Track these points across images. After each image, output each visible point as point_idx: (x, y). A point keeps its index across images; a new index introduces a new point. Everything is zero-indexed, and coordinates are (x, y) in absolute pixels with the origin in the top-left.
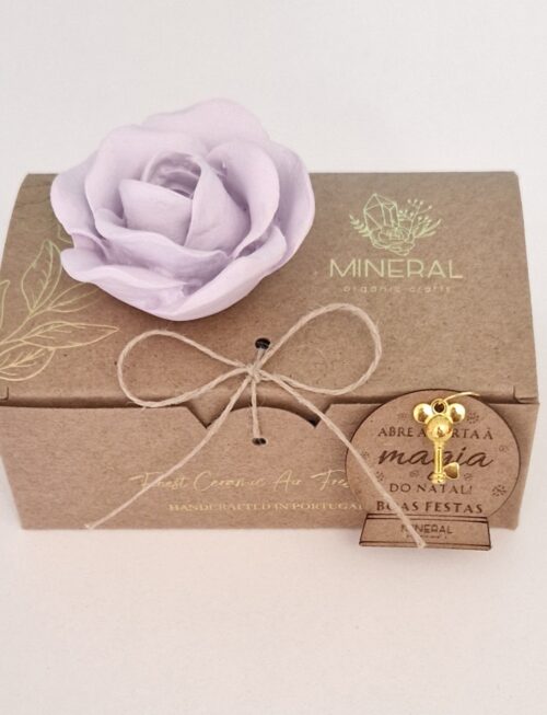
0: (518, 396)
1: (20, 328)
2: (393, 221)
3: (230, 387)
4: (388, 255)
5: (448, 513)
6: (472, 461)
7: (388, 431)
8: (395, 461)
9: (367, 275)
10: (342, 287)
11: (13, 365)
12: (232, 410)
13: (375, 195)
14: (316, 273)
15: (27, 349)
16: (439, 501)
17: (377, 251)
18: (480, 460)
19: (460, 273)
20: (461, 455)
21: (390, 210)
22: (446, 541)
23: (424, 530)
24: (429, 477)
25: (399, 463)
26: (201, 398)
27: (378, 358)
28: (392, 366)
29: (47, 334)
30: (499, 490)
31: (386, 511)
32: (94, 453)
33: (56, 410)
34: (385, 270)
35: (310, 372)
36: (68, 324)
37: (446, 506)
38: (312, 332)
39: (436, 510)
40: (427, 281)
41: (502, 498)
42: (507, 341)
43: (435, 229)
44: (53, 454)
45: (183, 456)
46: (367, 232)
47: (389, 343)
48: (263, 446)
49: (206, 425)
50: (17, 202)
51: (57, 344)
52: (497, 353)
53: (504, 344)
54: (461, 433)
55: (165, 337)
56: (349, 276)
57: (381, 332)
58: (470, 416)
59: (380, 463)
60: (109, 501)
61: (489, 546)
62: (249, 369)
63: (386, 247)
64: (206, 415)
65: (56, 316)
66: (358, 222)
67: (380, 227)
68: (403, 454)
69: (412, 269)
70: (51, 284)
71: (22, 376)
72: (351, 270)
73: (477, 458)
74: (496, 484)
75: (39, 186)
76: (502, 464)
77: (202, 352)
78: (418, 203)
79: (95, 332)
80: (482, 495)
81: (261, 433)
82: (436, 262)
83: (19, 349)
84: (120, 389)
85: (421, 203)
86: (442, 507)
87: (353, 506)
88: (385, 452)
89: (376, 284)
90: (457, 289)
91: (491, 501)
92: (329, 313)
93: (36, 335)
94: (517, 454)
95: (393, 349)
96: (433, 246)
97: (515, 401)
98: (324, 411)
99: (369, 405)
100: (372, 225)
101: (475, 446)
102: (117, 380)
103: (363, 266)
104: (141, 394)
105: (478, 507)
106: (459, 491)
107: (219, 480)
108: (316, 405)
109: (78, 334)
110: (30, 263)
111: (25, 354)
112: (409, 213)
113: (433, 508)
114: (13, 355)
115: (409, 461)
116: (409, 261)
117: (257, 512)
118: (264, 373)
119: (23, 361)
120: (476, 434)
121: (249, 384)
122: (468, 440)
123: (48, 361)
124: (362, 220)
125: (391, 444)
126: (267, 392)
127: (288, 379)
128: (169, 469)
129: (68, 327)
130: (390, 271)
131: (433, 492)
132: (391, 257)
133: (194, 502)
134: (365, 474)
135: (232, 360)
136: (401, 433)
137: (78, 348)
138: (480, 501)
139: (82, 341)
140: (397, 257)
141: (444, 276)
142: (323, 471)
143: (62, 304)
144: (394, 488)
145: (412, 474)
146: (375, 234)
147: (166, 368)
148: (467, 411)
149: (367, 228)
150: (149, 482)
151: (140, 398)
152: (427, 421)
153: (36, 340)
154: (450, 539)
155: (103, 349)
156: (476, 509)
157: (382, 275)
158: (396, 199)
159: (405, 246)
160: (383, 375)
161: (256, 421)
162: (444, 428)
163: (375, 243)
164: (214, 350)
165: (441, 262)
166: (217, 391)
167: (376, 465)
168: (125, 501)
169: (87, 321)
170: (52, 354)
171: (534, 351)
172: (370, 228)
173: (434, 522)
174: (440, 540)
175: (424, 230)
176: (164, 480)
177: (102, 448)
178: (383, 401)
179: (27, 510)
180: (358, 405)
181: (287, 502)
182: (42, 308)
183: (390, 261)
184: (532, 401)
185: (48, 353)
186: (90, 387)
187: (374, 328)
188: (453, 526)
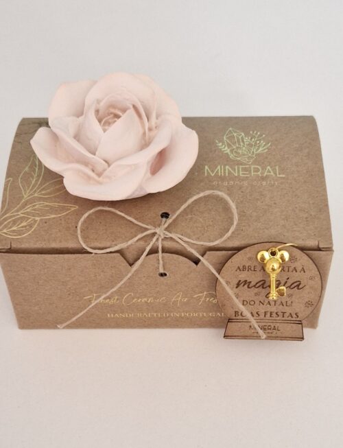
0: (321, 246)
1: (18, 206)
2: (242, 144)
3: (146, 241)
4: (239, 163)
5: (278, 318)
6: (293, 286)
7: (241, 268)
8: (246, 286)
9: (227, 175)
10: (213, 182)
11: (14, 228)
12: (147, 255)
13: (231, 129)
14: (196, 174)
15: (22, 219)
16: (272, 311)
17: (233, 161)
18: (298, 285)
19: (283, 174)
20: (286, 282)
21: (240, 137)
22: (277, 335)
23: (263, 328)
24: (267, 296)
25: (249, 287)
26: (128, 248)
27: (235, 223)
28: (244, 228)
29: (35, 210)
30: (309, 304)
31: (240, 317)
32: (63, 282)
33: (40, 255)
34: (238, 172)
35: (193, 232)
36: (48, 204)
37: (276, 313)
38: (194, 209)
39: (271, 316)
40: (263, 179)
41: (311, 309)
42: (313, 214)
43: (268, 148)
44: (38, 283)
45: (116, 284)
46: (227, 150)
47: (242, 215)
48: (166, 277)
49: (131, 265)
50: (16, 133)
51: (41, 216)
52: (307, 221)
53: (311, 215)
54: (286, 269)
55: (106, 211)
56: (216, 175)
57: (237, 208)
58: (292, 258)
59: (237, 287)
60: (71, 312)
61: (303, 338)
62: (157, 230)
63: (239, 159)
64: (131, 258)
65: (40, 199)
66: (221, 144)
67: (234, 147)
68: (250, 282)
69: (254, 171)
70: (37, 181)
71: (20, 235)
72: (217, 172)
73: (295, 284)
74: (307, 300)
75: (29, 124)
76: (311, 288)
77: (129, 221)
78: (257, 133)
79: (63, 209)
80: (298, 307)
81: (164, 269)
82: (269, 167)
83: (18, 219)
84: (79, 243)
85: (259, 133)
86: (274, 315)
87: (219, 314)
88: (240, 281)
89: (233, 180)
90: (282, 183)
91: (304, 311)
92: (205, 197)
93: (28, 210)
94: (320, 282)
95: (244, 218)
96: (267, 158)
97: (319, 249)
98: (203, 256)
99: (230, 252)
100: (229, 146)
101: (295, 277)
102: (77, 237)
103: (225, 170)
104: (92, 245)
105: (296, 314)
106: (285, 304)
107: (138, 298)
108: (197, 252)
109: (52, 210)
110: (24, 168)
111: (22, 222)
112: (251, 139)
113: (268, 315)
114: (14, 222)
115: (254, 286)
116: (252, 167)
117: (161, 318)
118: (167, 233)
119: (20, 226)
120: (295, 269)
121: (158, 239)
122: (290, 273)
123: (36, 226)
124: (223, 143)
125: (243, 276)
126: (168, 244)
127: (180, 236)
128: (107, 291)
129: (47, 205)
130: (241, 173)
131: (268, 305)
132: (241, 164)
133: (122, 313)
134: (228, 294)
135: (147, 225)
136: (249, 269)
137: (54, 218)
138: (298, 310)
139: (56, 214)
140: (245, 164)
141: (274, 175)
142: (201, 293)
143: (43, 192)
144: (245, 303)
145: (256, 294)
146: (232, 151)
147: (106, 230)
148: (290, 255)
149: (226, 148)
150: (96, 300)
151: (91, 248)
152: (265, 262)
153: (28, 213)
154: (279, 334)
155: (69, 219)
156: (295, 316)
157: (236, 175)
158: (243, 132)
159: (249, 158)
160: (238, 234)
161: (161, 262)
162: (276, 266)
163: (231, 156)
164: (136, 219)
165: (271, 167)
166: (138, 244)
167: (235, 289)
168: (81, 311)
169: (59, 202)
170: (38, 222)
171: (330, 220)
172: (228, 148)
173: (269, 324)
174: (273, 335)
175: (261, 149)
176: (105, 299)
177: (68, 279)
178: (238, 249)
179: (22, 317)
180: (224, 252)
181: (179, 312)
182: (32, 195)
183: (241, 167)
184: (329, 249)
185: (36, 221)
186: (61, 242)
187: (233, 205)
188: (281, 326)
